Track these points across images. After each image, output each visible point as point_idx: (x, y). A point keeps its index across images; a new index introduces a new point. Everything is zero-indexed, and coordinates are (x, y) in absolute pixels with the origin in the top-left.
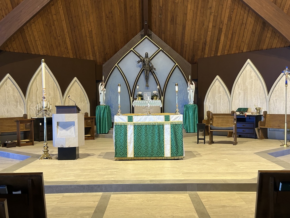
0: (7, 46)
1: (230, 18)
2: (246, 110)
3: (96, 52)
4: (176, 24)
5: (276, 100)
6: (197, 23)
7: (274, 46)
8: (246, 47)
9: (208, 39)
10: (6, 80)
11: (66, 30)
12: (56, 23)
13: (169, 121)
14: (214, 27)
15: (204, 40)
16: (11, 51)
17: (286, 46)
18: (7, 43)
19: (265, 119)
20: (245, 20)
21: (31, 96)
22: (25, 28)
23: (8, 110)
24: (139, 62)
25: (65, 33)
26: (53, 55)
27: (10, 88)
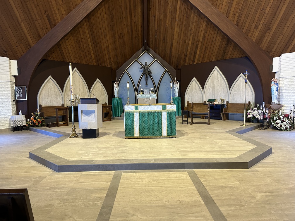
0: (49, 56)
1: (204, 37)
2: (214, 100)
3: (112, 61)
4: (166, 42)
5: (235, 93)
6: (181, 41)
7: (234, 57)
8: (214, 57)
9: (188, 52)
10: (49, 80)
11: (90, 46)
12: (83, 40)
13: (166, 109)
14: (193, 43)
15: (186, 53)
16: (52, 60)
17: (242, 56)
18: (48, 54)
19: (227, 107)
20: (215, 38)
21: (67, 91)
22: (61, 44)
23: (50, 101)
24: (141, 68)
25: (90, 48)
26: (82, 63)
27: (52, 86)
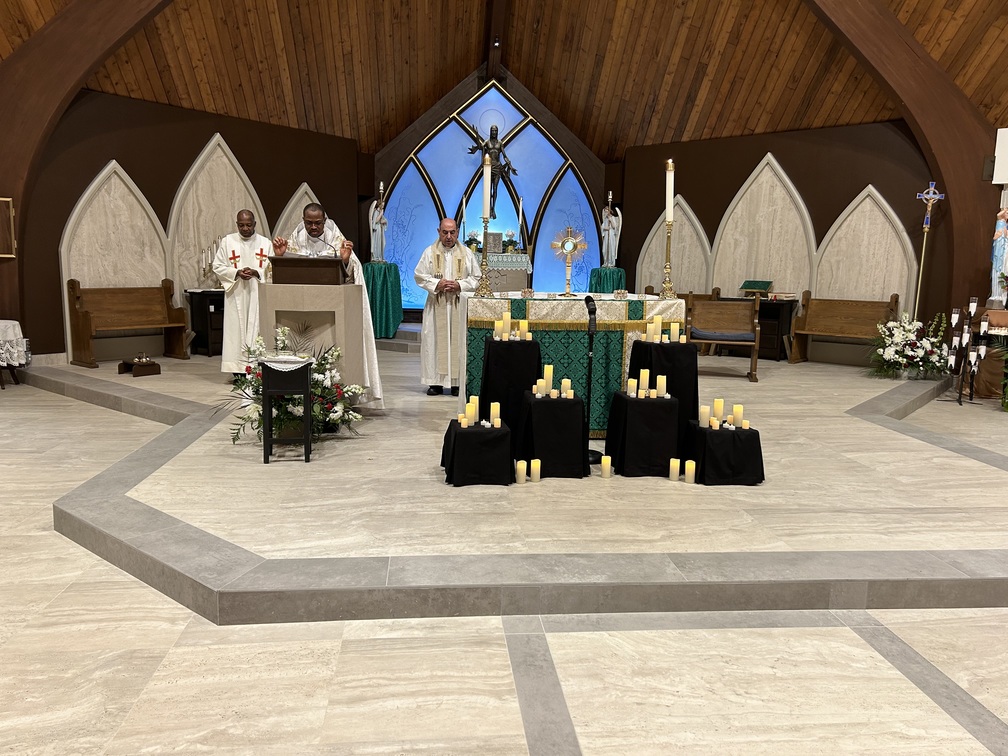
0: (107, 77)
1: (735, 37)
2: (766, 286)
3: (360, 116)
4: (578, 49)
5: (838, 262)
6: (639, 49)
7: (844, 120)
8: (765, 118)
9: (663, 95)
10: (109, 178)
11: (280, 44)
12: (252, 17)
13: (642, 318)
14: (685, 59)
15: (652, 97)
16: (120, 93)
17: (879, 119)
18: (105, 67)
19: (807, 312)
20: (778, 40)
21: (182, 229)
22: (160, 25)
23: (115, 266)
24: (473, 151)
25: (279, 52)
26: (244, 116)
27: (120, 202)
